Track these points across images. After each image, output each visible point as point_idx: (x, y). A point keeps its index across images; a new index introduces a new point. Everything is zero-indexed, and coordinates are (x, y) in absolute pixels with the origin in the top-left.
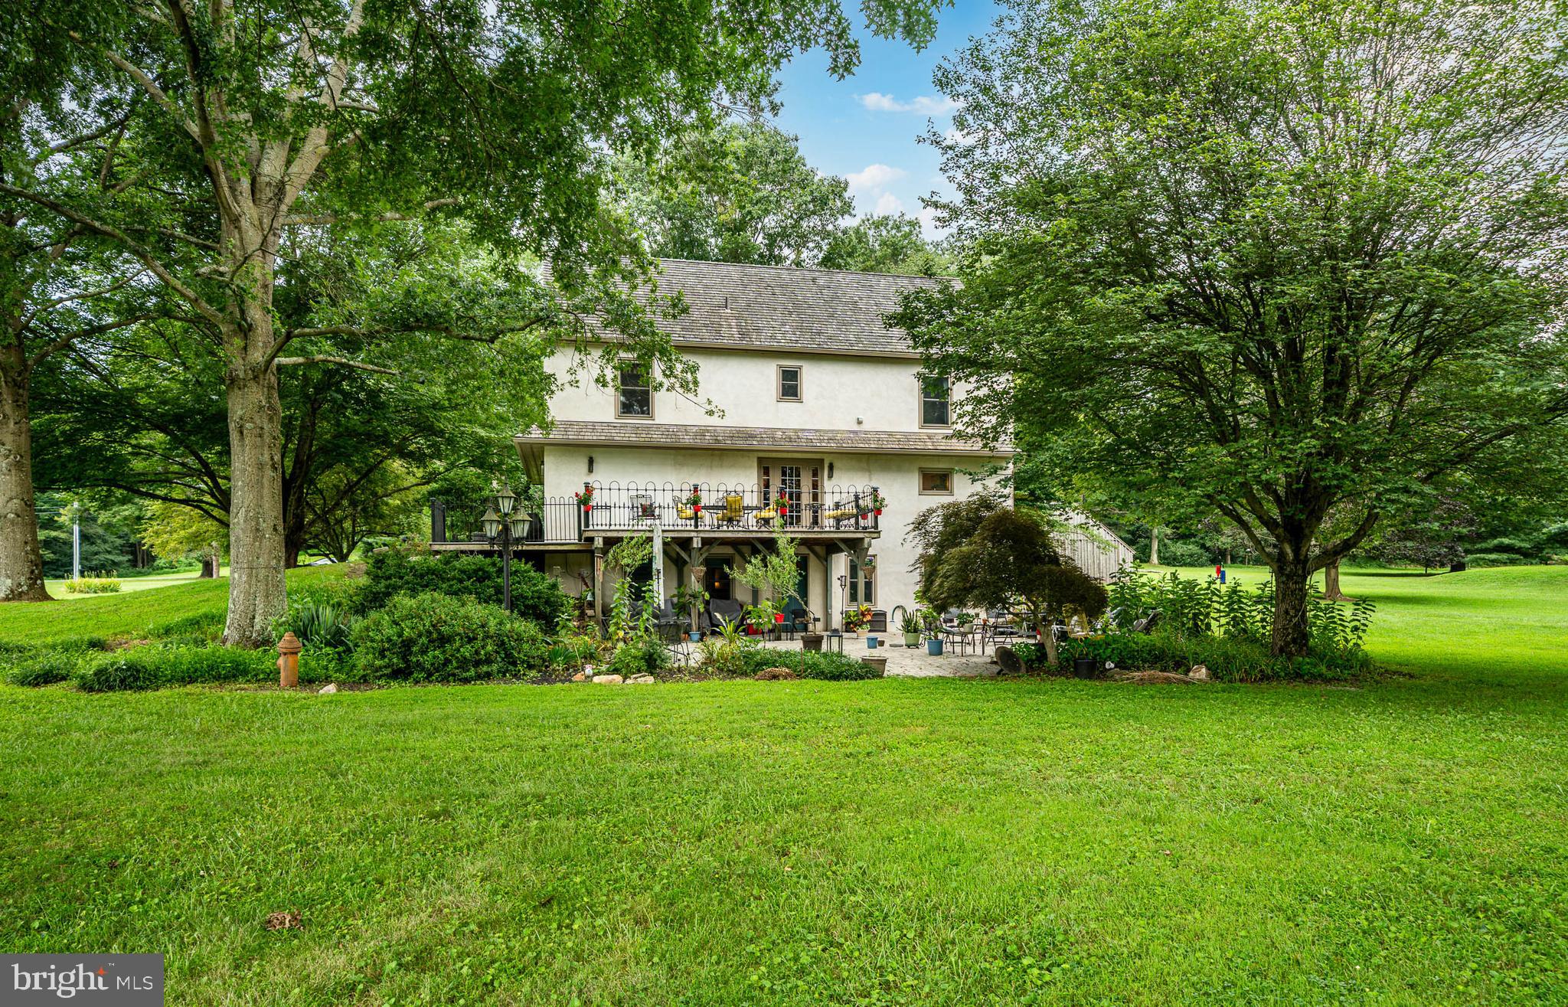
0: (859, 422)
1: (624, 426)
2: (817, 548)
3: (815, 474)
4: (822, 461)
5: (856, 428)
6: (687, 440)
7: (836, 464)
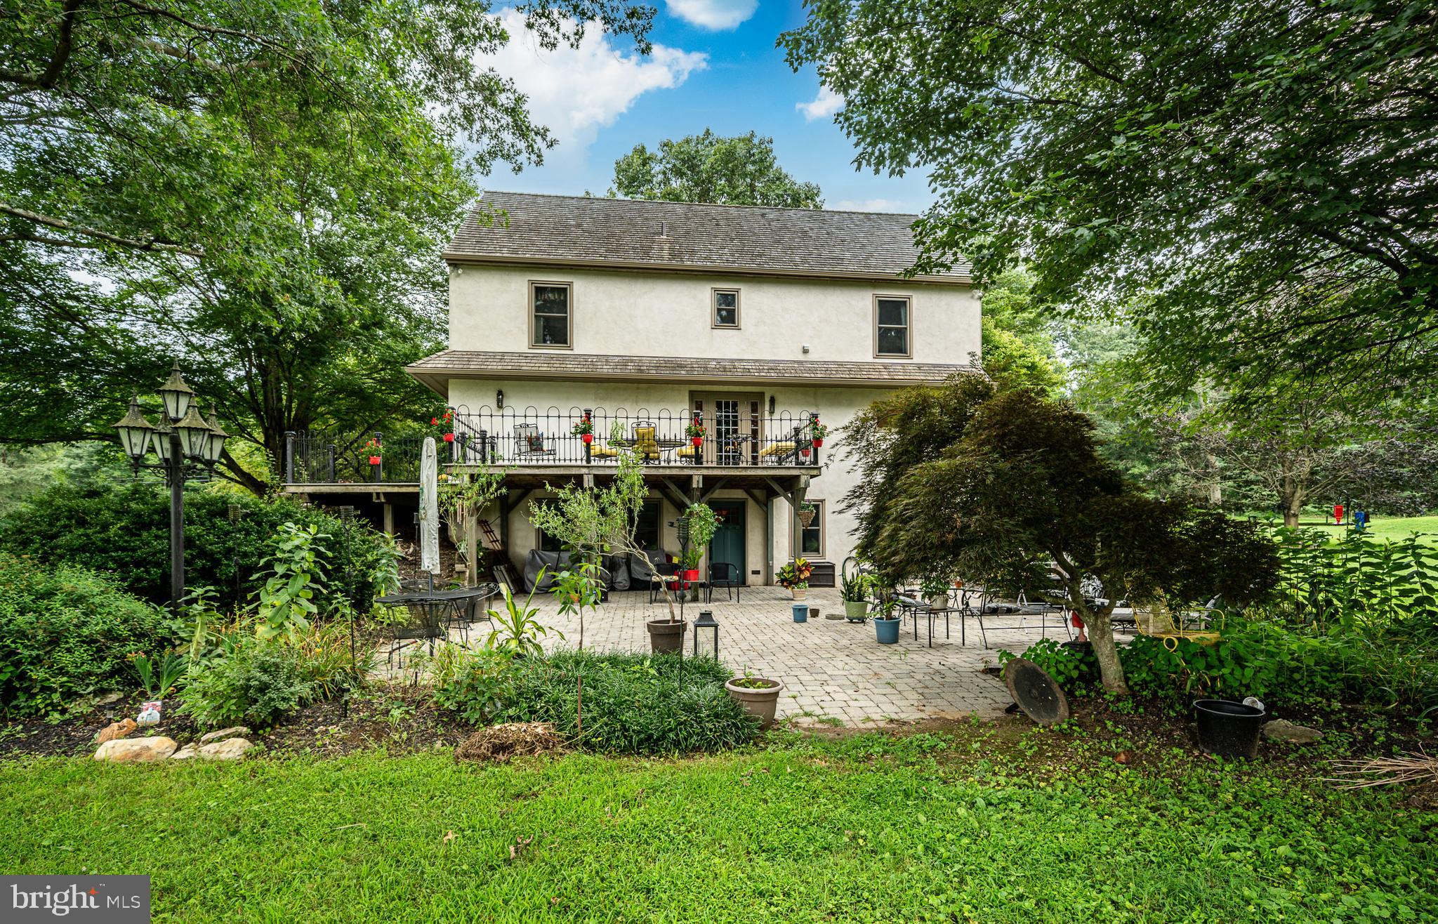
0: (805, 351)
1: (536, 356)
2: (757, 492)
3: (754, 410)
4: (762, 394)
5: (801, 357)
6: (606, 370)
7: (779, 398)
